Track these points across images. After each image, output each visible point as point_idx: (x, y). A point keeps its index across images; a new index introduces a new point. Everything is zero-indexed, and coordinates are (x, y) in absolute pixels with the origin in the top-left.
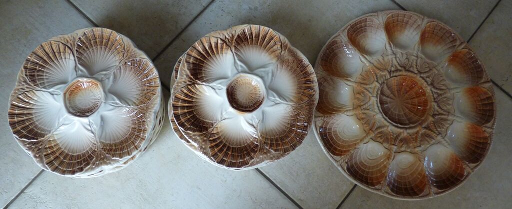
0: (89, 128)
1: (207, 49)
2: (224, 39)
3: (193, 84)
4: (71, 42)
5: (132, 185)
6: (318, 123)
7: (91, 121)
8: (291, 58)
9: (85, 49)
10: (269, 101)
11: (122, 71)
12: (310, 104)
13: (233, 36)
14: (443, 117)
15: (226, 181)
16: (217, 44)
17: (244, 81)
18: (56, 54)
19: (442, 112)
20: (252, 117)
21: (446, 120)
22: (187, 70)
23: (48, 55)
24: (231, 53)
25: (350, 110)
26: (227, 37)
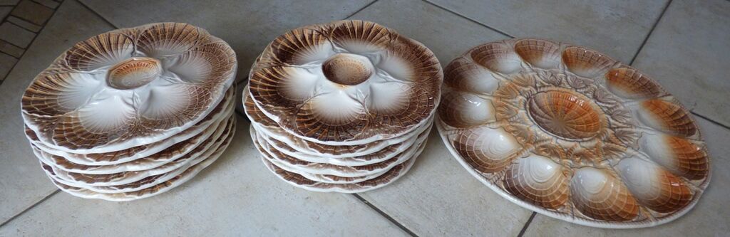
0: (130, 102)
1: (300, 40)
2: (320, 30)
3: (279, 66)
4: (135, 34)
5: (166, 225)
6: (450, 137)
7: (135, 94)
8: (403, 46)
9: (150, 41)
10: (378, 77)
11: (190, 56)
12: (434, 79)
13: (331, 29)
14: (624, 129)
15: (318, 218)
16: (312, 35)
17: (345, 62)
18: (112, 46)
19: (620, 125)
20: (357, 90)
21: (631, 133)
22: (272, 53)
23: (102, 46)
24: (328, 42)
25: (493, 123)
26: (324, 29)
